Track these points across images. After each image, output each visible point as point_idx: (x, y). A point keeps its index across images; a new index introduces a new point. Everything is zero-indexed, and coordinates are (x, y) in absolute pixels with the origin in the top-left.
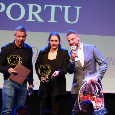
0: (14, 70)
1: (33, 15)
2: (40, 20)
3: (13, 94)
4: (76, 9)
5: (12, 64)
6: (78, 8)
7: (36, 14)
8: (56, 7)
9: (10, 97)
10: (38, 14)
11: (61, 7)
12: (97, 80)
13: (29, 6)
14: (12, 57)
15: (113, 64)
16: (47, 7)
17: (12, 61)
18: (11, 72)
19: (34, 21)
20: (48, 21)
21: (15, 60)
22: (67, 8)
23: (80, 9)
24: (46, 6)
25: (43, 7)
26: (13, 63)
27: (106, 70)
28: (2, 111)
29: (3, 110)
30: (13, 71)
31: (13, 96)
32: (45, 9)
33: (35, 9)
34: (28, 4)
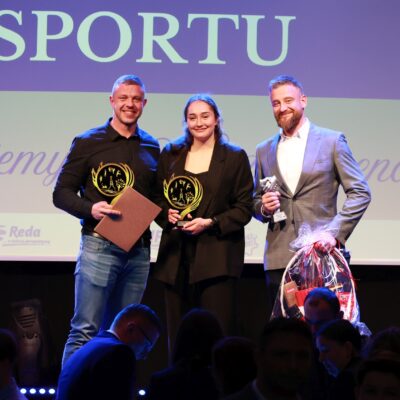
0: (110, 206)
1: (156, 45)
2: (175, 57)
3: (106, 279)
4: (279, 23)
5: (104, 190)
6: (286, 21)
7: (163, 41)
8: (220, 21)
9: (95, 286)
10: (171, 41)
11: (235, 18)
12: (333, 242)
13: (141, 19)
14: (107, 168)
15: (393, 180)
16: (195, 21)
17: (106, 182)
18: (102, 213)
19: (160, 61)
20: (200, 62)
21: (115, 178)
22: (253, 21)
23: (291, 23)
24: (192, 17)
25: (183, 21)
26: (108, 186)
27: (365, 210)
28: (72, 325)
29: (74, 323)
30: (108, 211)
31: (105, 285)
32: (189, 26)
33: (161, 27)
34: (139, 14)
